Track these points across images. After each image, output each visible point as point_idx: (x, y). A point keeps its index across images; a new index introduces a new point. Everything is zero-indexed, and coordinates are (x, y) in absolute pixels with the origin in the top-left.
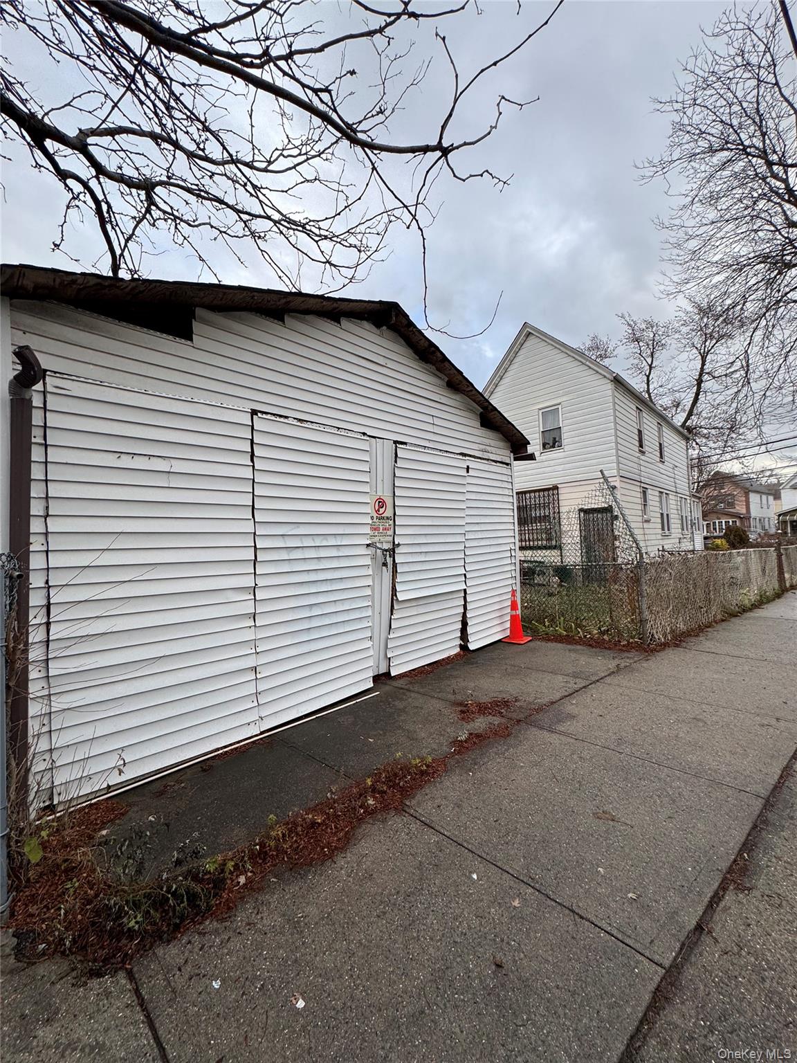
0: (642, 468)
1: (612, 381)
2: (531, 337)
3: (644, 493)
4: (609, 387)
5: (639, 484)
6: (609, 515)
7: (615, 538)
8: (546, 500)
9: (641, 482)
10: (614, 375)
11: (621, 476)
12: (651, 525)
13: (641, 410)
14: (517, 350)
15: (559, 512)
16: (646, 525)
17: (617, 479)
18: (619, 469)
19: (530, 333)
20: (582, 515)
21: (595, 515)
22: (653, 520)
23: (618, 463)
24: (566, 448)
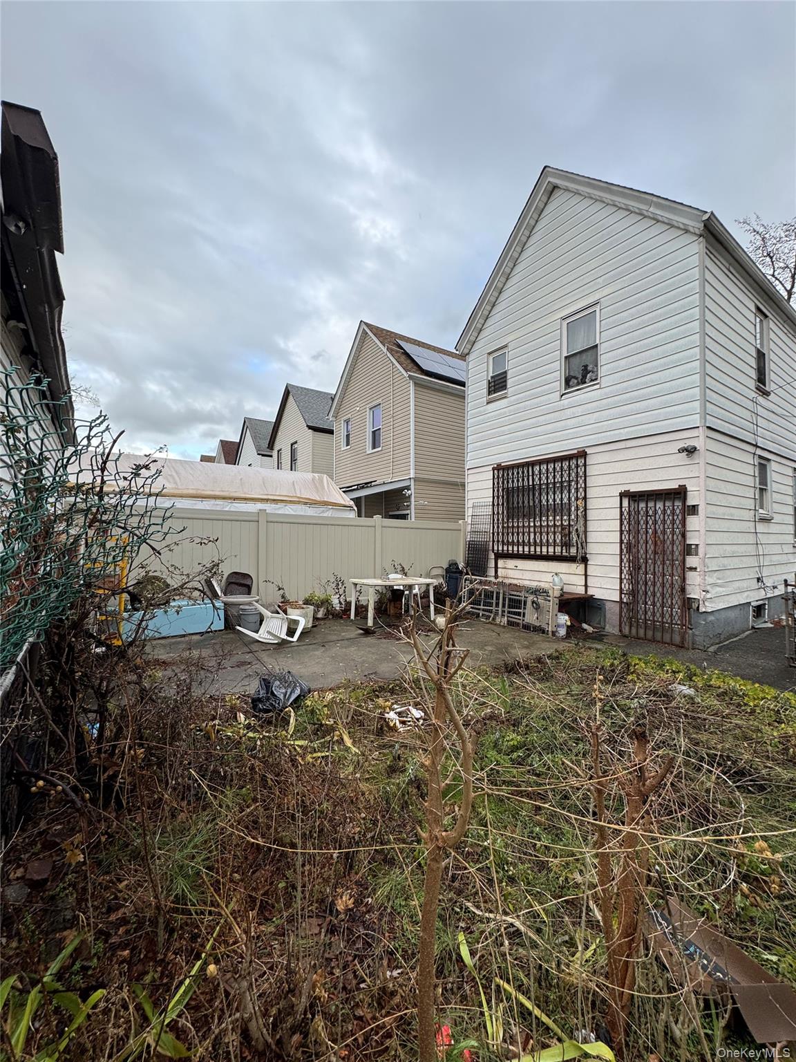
0: (761, 422)
1: (701, 236)
2: (557, 193)
3: (763, 468)
4: (694, 250)
5: (751, 449)
6: (678, 503)
7: (689, 550)
8: (566, 477)
9: (756, 446)
10: (706, 217)
11: (709, 428)
12: (773, 528)
13: (766, 316)
14: (533, 222)
15: (585, 498)
16: (761, 527)
17: (701, 432)
18: (705, 414)
19: (555, 187)
20: (626, 502)
21: (651, 504)
22: (777, 518)
23: (705, 401)
24: (604, 382)
